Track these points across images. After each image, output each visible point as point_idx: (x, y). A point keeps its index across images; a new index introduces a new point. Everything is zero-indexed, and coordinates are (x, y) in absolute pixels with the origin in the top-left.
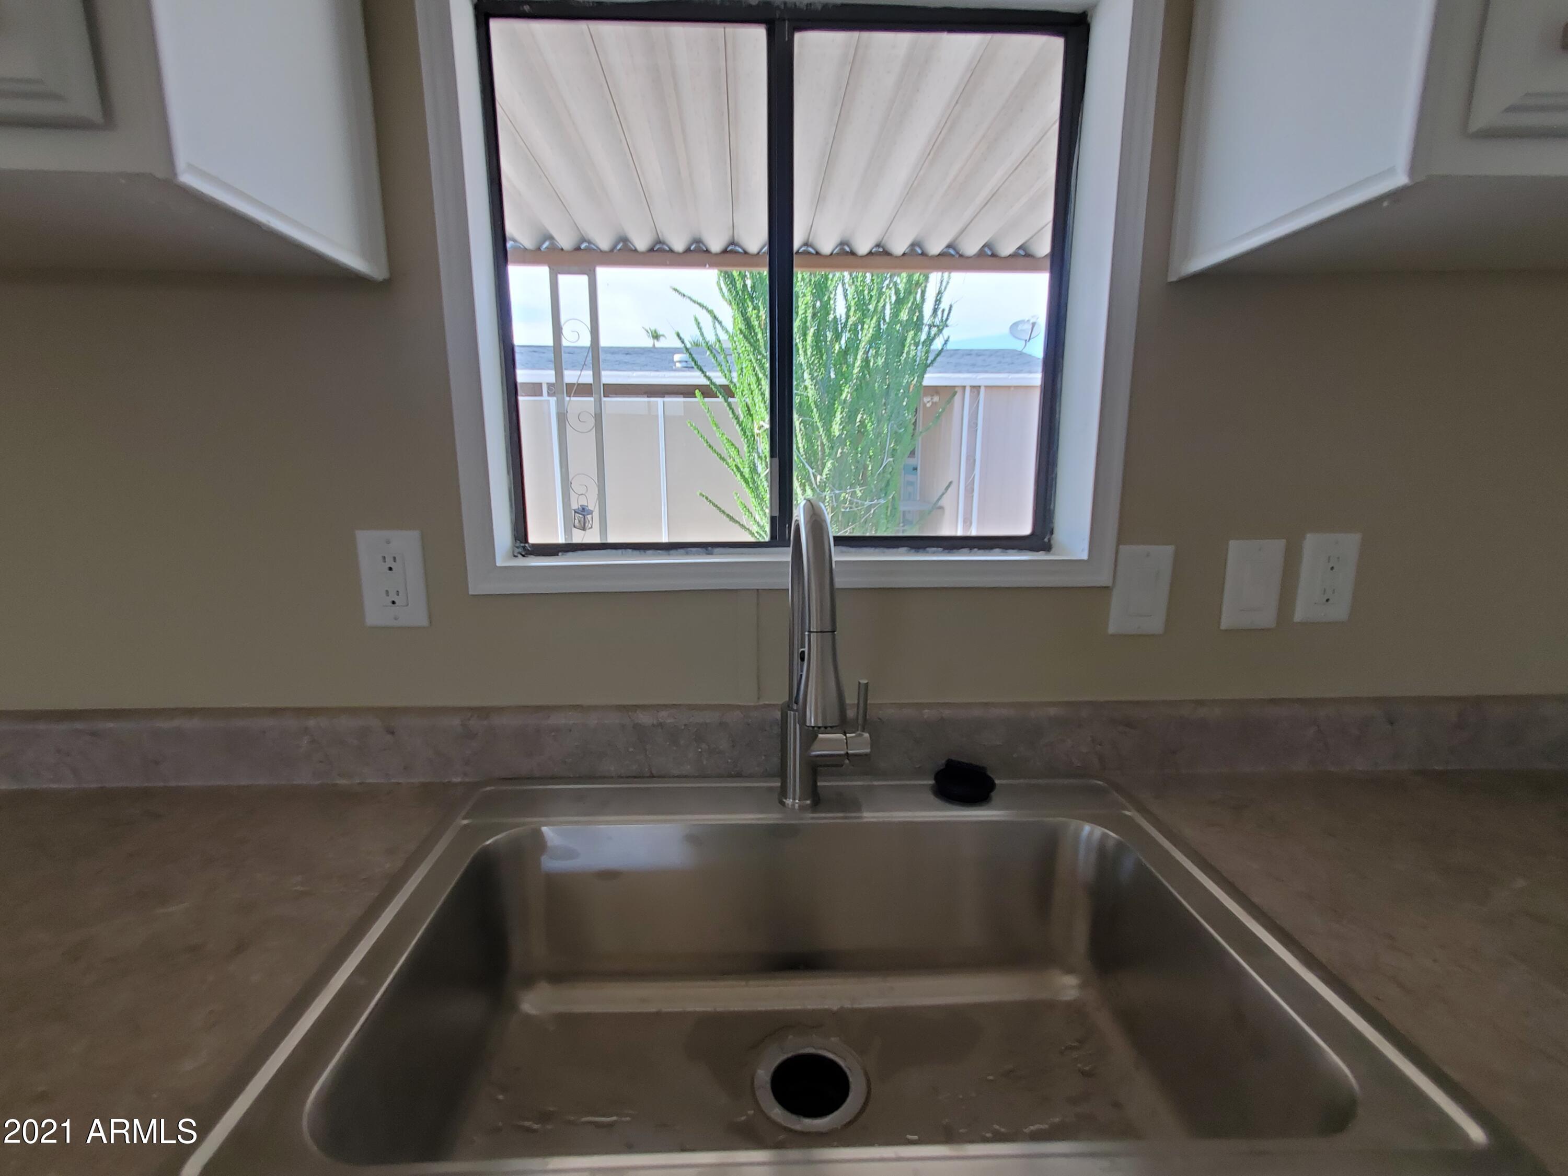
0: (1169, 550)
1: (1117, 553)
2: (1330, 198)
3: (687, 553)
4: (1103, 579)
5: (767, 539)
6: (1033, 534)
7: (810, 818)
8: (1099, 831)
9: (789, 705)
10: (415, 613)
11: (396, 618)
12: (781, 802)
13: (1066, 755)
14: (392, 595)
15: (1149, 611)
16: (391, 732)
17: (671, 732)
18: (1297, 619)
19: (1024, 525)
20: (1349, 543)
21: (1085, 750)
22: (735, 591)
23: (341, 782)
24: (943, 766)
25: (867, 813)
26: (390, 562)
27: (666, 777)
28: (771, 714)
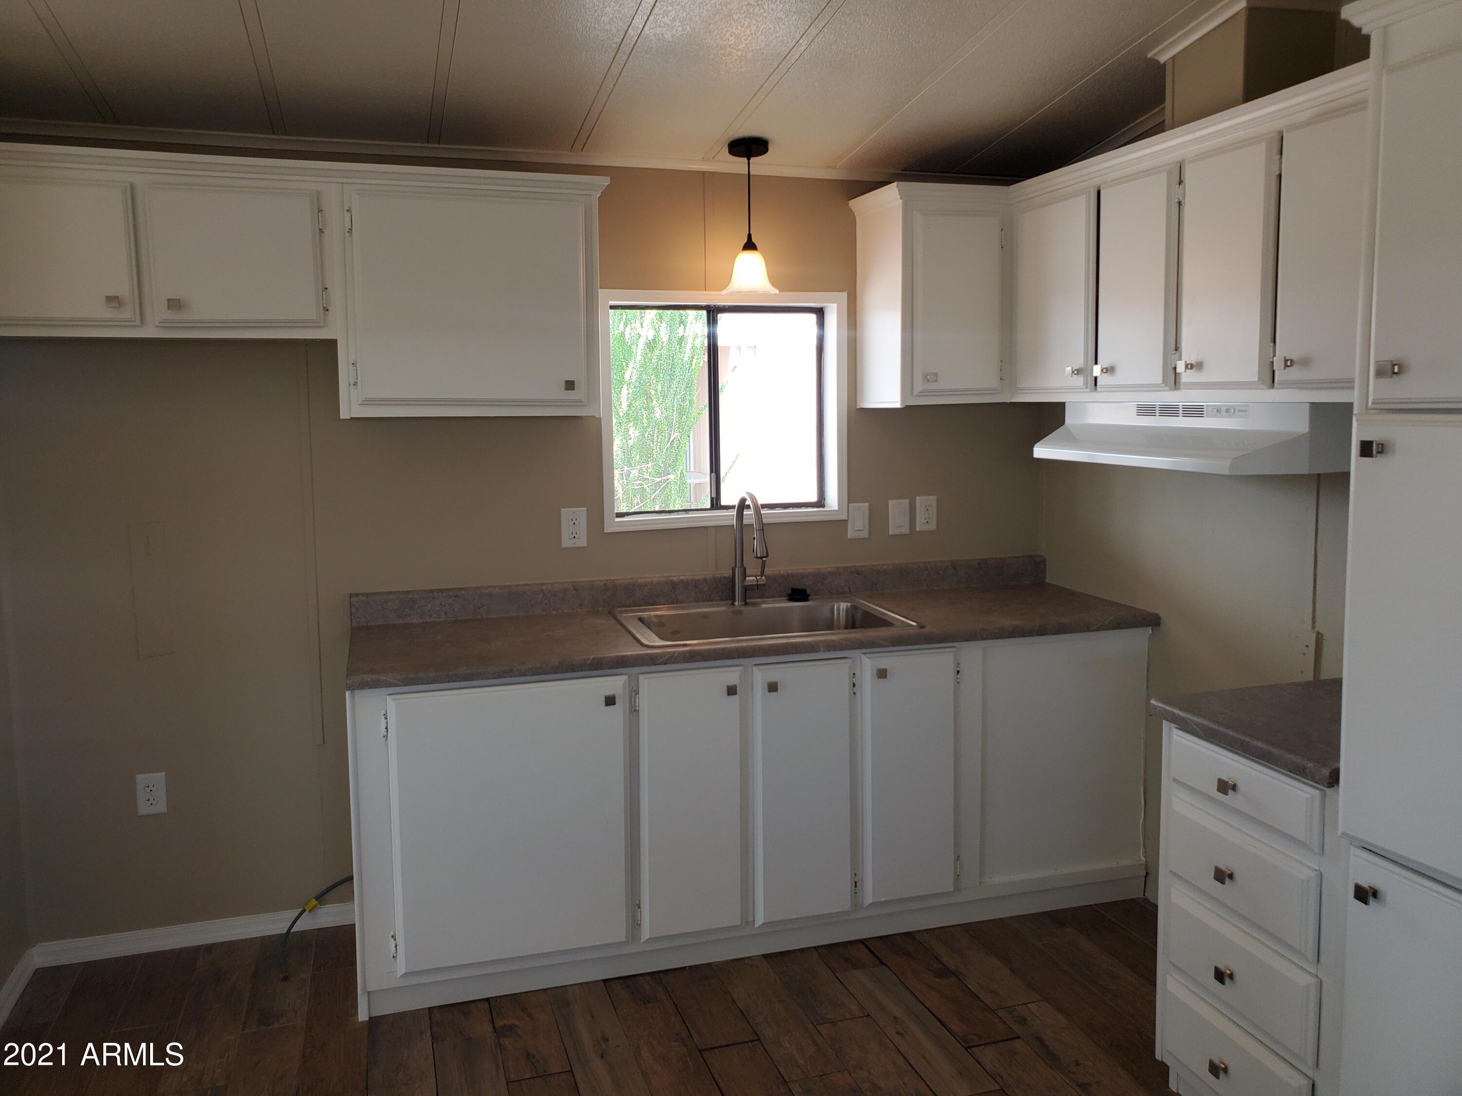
0: (867, 504)
1: (848, 507)
2: (890, 402)
3: (678, 514)
4: (845, 517)
6: (818, 500)
7: (742, 608)
8: (846, 604)
9: (736, 566)
10: (582, 542)
11: (575, 544)
12: (733, 604)
13: (836, 587)
14: (574, 535)
15: (862, 529)
16: (576, 590)
17: (685, 584)
18: (918, 529)
19: (814, 498)
20: (933, 499)
21: (843, 584)
22: (707, 527)
23: (554, 612)
24: (790, 592)
25: (764, 606)
26: (574, 521)
27: (683, 603)
28: (724, 575)
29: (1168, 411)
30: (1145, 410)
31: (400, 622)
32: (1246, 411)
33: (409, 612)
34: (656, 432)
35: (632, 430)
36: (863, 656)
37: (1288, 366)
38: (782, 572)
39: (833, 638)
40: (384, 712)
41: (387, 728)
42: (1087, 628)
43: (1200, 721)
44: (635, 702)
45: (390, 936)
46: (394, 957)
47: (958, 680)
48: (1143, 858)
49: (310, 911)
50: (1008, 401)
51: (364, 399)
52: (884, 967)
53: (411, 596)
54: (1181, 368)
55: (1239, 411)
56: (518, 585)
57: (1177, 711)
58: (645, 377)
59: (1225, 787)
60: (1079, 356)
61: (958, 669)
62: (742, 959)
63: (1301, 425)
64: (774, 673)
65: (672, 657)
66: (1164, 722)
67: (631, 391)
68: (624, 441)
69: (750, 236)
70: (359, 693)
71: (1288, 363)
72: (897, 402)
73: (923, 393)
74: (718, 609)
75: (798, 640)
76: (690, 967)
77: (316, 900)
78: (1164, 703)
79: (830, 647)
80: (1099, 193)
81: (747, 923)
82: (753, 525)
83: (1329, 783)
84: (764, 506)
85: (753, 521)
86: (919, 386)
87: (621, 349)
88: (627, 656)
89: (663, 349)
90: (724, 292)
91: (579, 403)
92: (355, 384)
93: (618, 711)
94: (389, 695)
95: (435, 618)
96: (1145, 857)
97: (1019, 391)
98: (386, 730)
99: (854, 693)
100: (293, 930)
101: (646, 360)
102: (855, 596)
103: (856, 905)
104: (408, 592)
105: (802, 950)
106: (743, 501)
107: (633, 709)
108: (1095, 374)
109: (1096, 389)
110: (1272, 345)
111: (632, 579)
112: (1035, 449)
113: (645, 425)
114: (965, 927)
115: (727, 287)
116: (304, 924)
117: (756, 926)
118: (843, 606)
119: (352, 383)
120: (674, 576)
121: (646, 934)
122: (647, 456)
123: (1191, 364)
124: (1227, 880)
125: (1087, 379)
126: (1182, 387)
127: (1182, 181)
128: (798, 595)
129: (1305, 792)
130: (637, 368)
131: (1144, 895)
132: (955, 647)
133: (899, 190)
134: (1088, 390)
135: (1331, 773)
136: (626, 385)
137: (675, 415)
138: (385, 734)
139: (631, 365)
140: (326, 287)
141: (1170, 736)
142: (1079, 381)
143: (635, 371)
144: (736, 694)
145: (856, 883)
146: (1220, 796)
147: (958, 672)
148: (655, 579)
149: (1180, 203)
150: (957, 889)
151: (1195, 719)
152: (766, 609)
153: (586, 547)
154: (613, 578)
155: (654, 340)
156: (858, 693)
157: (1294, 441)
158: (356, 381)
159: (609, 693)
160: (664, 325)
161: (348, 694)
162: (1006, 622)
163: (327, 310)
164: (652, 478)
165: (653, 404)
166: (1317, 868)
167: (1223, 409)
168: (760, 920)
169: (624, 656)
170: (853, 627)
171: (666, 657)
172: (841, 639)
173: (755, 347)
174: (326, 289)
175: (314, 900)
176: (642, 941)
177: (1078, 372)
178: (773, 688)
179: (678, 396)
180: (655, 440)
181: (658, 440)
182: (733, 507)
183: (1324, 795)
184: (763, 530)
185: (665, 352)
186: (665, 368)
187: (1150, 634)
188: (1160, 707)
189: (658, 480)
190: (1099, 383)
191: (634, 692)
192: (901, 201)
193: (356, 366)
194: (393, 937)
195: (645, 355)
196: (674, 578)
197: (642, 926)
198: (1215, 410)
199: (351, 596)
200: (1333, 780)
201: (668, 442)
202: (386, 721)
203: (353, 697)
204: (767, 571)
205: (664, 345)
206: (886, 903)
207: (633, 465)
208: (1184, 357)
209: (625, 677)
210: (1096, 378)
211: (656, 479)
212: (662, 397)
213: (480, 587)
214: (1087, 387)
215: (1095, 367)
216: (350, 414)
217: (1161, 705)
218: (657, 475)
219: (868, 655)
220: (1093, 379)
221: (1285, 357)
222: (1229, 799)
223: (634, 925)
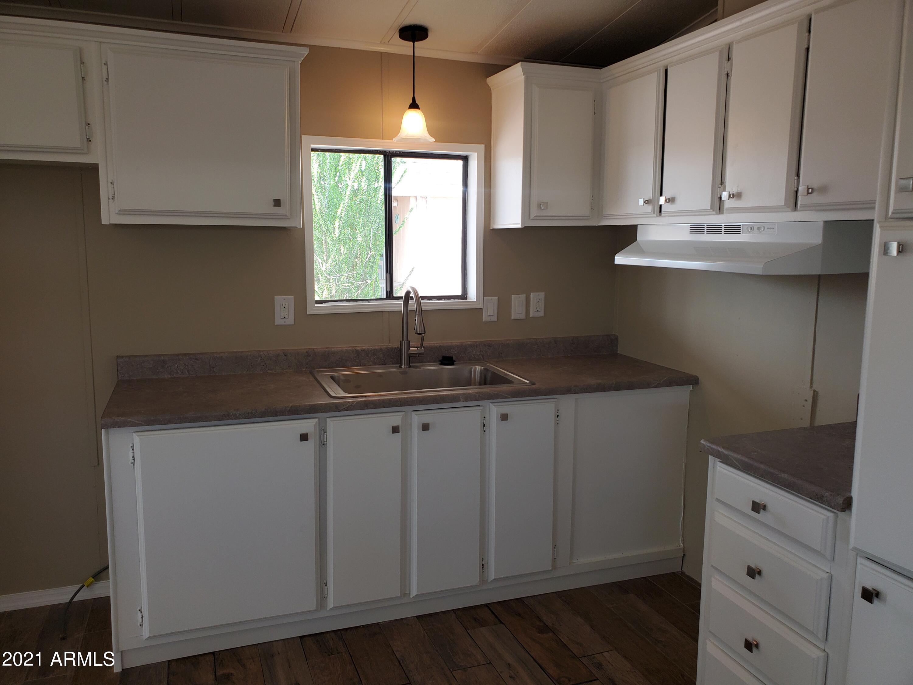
0: (496, 297)
1: (483, 299)
2: (514, 224)
3: (362, 302)
4: (481, 306)
5: (385, 297)
6: (462, 295)
7: (407, 370)
8: (480, 367)
9: (403, 340)
10: (291, 320)
11: (285, 322)
12: (400, 367)
13: (474, 355)
14: (285, 315)
15: (493, 315)
16: (286, 356)
17: (367, 352)
18: (531, 316)
19: (459, 292)
20: (542, 295)
21: (478, 354)
22: (383, 312)
23: (269, 372)
24: (441, 358)
25: (423, 368)
26: (284, 305)
27: (365, 366)
28: (394, 347)
29: (714, 229)
30: (696, 229)
31: (154, 377)
32: (773, 228)
33: (161, 370)
34: (359, 251)
35: (342, 250)
36: (491, 404)
37: (810, 193)
38: (436, 345)
39: (470, 391)
40: (131, 445)
41: (133, 457)
42: (648, 385)
43: (739, 457)
44: (324, 437)
45: (138, 609)
46: (140, 625)
47: (558, 422)
48: (682, 545)
49: (88, 586)
50: (597, 225)
51: (119, 210)
52: (502, 625)
53: (162, 358)
54: (725, 195)
55: (768, 229)
56: (242, 352)
57: (721, 449)
58: (351, 213)
59: (757, 507)
60: (649, 192)
61: (558, 414)
62: (402, 619)
63: (816, 238)
64: (428, 417)
65: (351, 405)
66: (710, 456)
67: (341, 223)
68: (337, 257)
69: (414, 99)
70: (111, 431)
71: (810, 191)
72: (519, 224)
73: (537, 218)
74: (390, 370)
75: (445, 393)
76: (364, 626)
77: (93, 578)
78: (711, 443)
79: (468, 398)
80: (666, 71)
81: (405, 595)
82: (415, 311)
83: (842, 509)
84: (423, 298)
85: (414, 308)
86: (534, 212)
87: (335, 194)
88: (318, 405)
89: (364, 195)
90: (395, 140)
91: (284, 217)
92: (113, 198)
93: (311, 445)
94: (134, 432)
95: (180, 374)
96: (683, 544)
97: (604, 218)
98: (133, 459)
99: (484, 431)
100: (74, 600)
101: (352, 202)
102: (487, 362)
103: (483, 580)
104: (160, 355)
105: (444, 612)
106: (408, 293)
107: (323, 443)
108: (660, 203)
109: (660, 215)
110: (796, 178)
111: (327, 348)
112: (615, 257)
113: (351, 246)
114: (559, 594)
115: (397, 136)
116: (83, 596)
117: (411, 597)
118: (478, 368)
119: (111, 197)
120: (358, 347)
121: (331, 604)
122: (353, 267)
123: (733, 194)
124: (757, 576)
125: (654, 208)
126: (725, 211)
127: (730, 58)
128: (447, 360)
129: (823, 514)
130: (345, 207)
131: (682, 570)
132: (556, 398)
133: (522, 68)
134: (655, 215)
135: (844, 501)
136: (337, 219)
137: (371, 240)
138: (132, 461)
139: (341, 205)
140: (89, 122)
141: (714, 467)
142: (649, 208)
143: (344, 209)
144: (399, 432)
145: (483, 565)
146: (754, 514)
147: (558, 416)
148: (344, 349)
149: (728, 75)
150: (554, 567)
151: (736, 456)
152: (424, 370)
153: (292, 325)
154: (313, 348)
155: (358, 189)
156: (487, 431)
157: (810, 250)
158: (113, 196)
159: (304, 431)
160: (364, 179)
161: (103, 431)
162: (592, 381)
163: (90, 141)
164: (356, 282)
165: (357, 232)
166: (829, 571)
167: (756, 228)
168: (414, 592)
169: (315, 405)
170: (485, 384)
171: (347, 406)
172: (476, 393)
173: (427, 197)
174: (89, 124)
175: (91, 578)
176: (328, 609)
177: (647, 202)
178: (426, 427)
179: (373, 227)
180: (358, 257)
181: (360, 257)
182: (400, 298)
183: (837, 517)
184: (422, 314)
185: (364, 197)
186: (365, 208)
187: (691, 390)
188: (708, 446)
189: (360, 283)
190: (663, 210)
191: (323, 431)
192: (524, 76)
193: (113, 185)
194: (140, 610)
195: (351, 199)
196: (358, 348)
197: (328, 598)
198: (750, 228)
199: (118, 357)
200: (847, 505)
201: (367, 258)
202: (133, 451)
203: (107, 434)
204: (425, 344)
205: (364, 192)
206: (505, 578)
207: (343, 273)
208: (727, 190)
209: (317, 420)
210: (661, 206)
211: (359, 283)
212: (363, 228)
213: (214, 353)
214: (654, 213)
215: (661, 198)
216: (109, 222)
217: (709, 445)
218: (359, 280)
219: (494, 404)
220: (659, 207)
221: (808, 186)
222: (761, 516)
223: (322, 597)
